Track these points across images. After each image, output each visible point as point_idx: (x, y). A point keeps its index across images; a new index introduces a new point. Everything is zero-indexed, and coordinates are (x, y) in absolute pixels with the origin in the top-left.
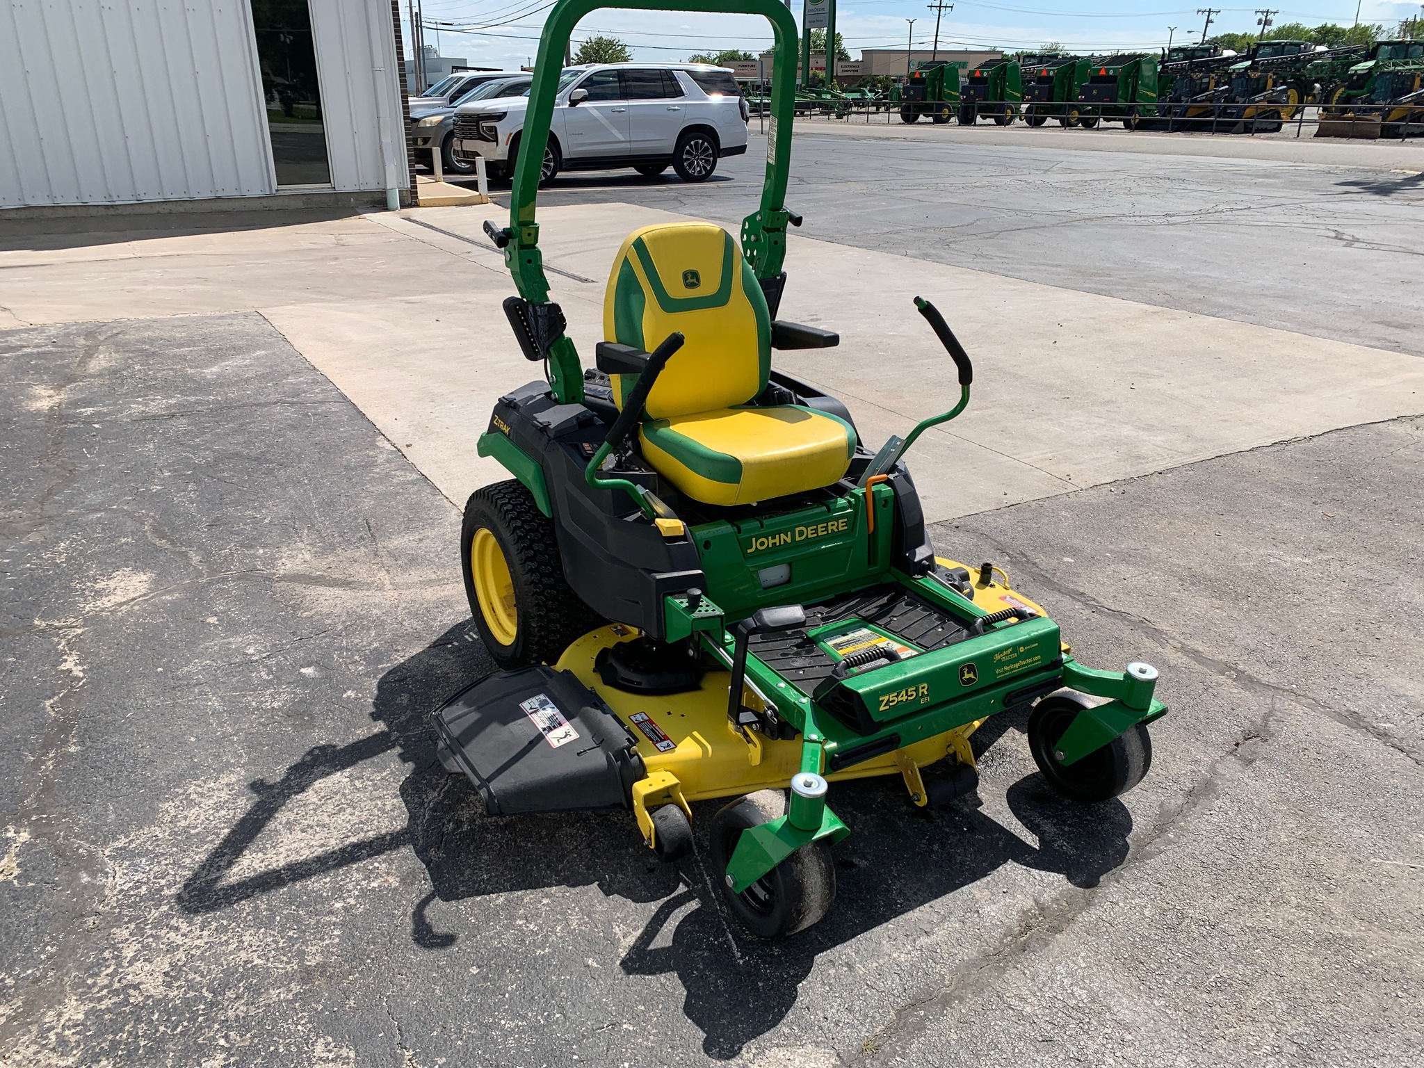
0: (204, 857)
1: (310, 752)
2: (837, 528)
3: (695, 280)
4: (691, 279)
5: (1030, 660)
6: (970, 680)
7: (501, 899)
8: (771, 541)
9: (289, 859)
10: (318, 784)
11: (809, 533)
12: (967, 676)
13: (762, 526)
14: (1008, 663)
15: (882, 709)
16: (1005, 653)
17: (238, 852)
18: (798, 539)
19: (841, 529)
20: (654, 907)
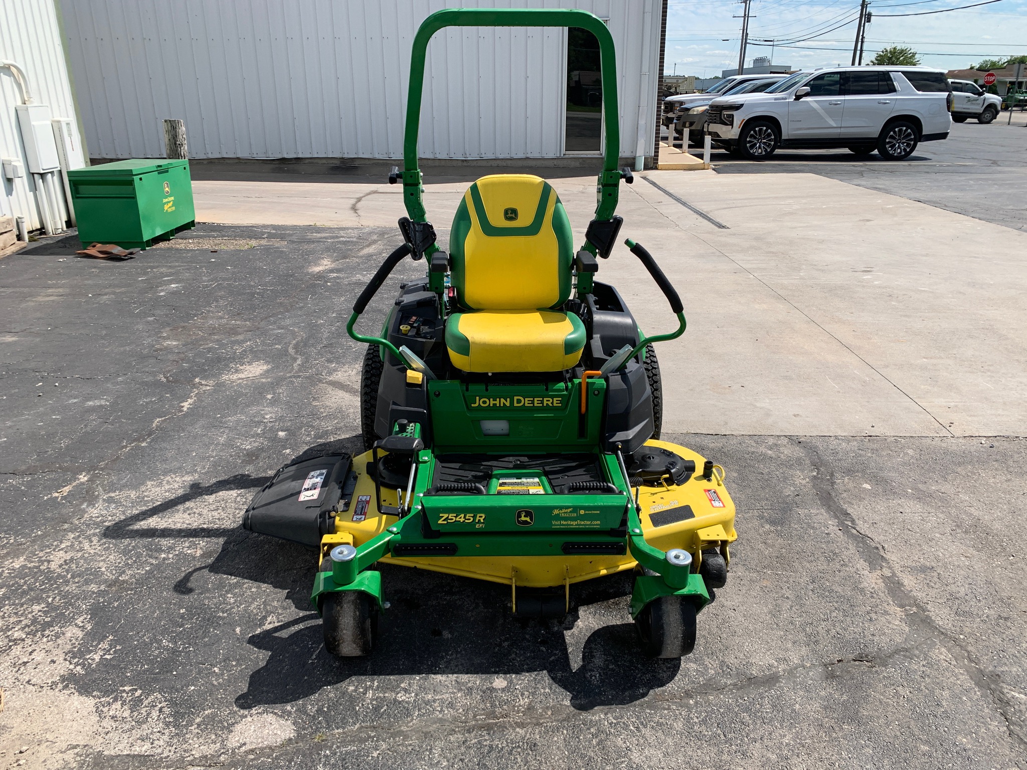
0: (137, 512)
1: (235, 476)
2: (552, 403)
3: (513, 216)
4: (511, 214)
5: (589, 523)
6: (526, 522)
7: (234, 580)
8: (492, 402)
9: (169, 526)
10: (221, 493)
11: (527, 402)
12: (523, 518)
13: (487, 390)
14: (566, 519)
15: (440, 522)
16: (564, 511)
17: (151, 516)
18: (516, 405)
19: (555, 405)
20: (302, 614)
